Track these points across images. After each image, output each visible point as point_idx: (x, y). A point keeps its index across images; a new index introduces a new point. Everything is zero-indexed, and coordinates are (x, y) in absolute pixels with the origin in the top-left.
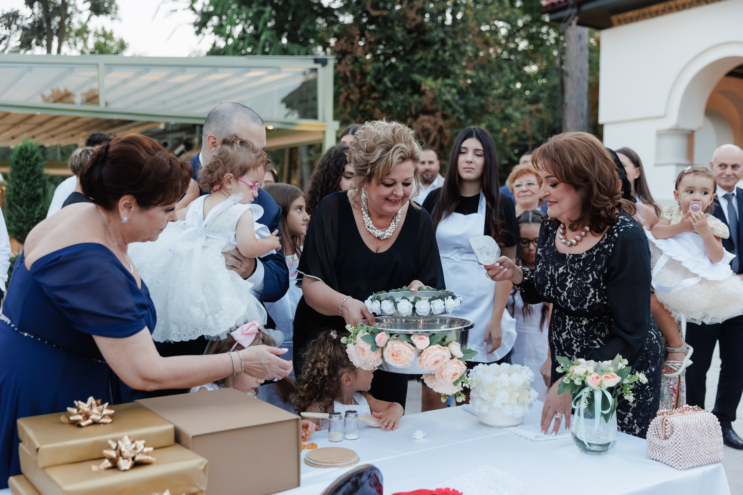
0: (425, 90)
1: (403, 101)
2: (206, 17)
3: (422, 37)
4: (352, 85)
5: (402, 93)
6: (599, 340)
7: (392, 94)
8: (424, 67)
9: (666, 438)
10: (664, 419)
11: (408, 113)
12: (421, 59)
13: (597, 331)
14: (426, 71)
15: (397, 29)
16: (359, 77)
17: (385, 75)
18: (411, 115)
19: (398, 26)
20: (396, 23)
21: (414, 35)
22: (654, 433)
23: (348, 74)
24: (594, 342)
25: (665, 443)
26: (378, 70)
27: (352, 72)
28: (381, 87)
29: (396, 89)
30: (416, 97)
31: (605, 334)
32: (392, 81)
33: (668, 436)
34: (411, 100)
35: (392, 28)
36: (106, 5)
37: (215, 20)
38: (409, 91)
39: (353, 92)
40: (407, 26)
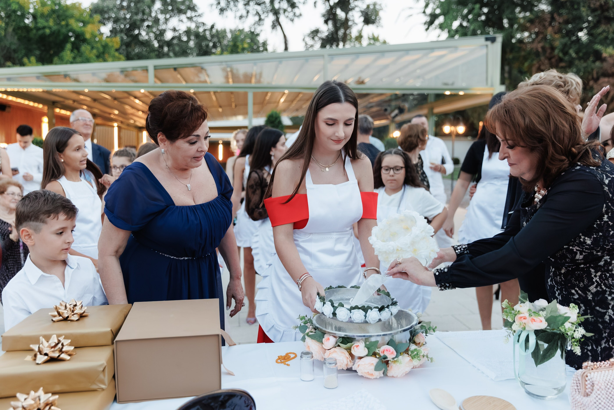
0: (605, 57)
1: (585, 68)
2: (434, 17)
3: (606, 14)
4: (542, 58)
5: (585, 61)
6: (577, 289)
7: (577, 62)
8: (606, 38)
9: (588, 395)
10: (584, 373)
11: (590, 77)
12: (604, 31)
13: (576, 281)
14: (608, 41)
15: (583, 9)
16: (549, 51)
17: (570, 48)
18: (593, 79)
19: (584, 6)
20: (582, 4)
21: (599, 12)
22: (576, 388)
23: (540, 50)
24: (572, 291)
25: (586, 399)
26: (565, 45)
27: (543, 48)
28: (566, 58)
29: (580, 58)
30: (598, 64)
31: (584, 284)
32: (577, 53)
33: (589, 393)
34: (593, 66)
35: (578, 9)
36: (373, 18)
37: (441, 19)
38: (591, 59)
39: (543, 64)
40: (592, 6)
